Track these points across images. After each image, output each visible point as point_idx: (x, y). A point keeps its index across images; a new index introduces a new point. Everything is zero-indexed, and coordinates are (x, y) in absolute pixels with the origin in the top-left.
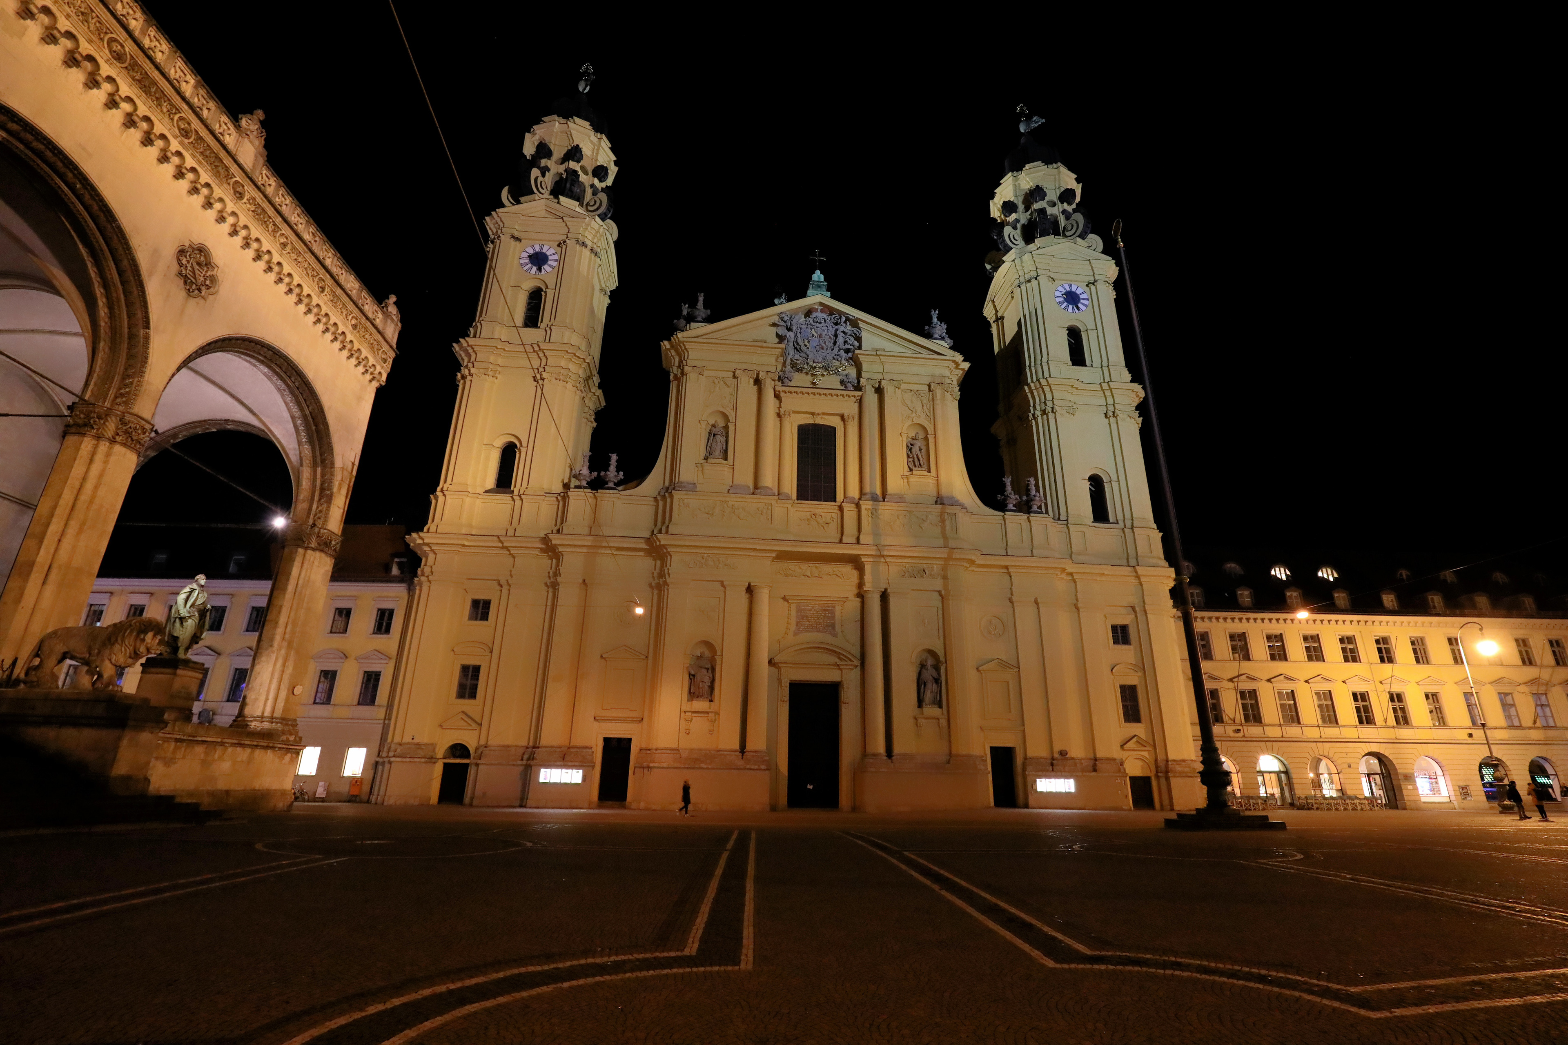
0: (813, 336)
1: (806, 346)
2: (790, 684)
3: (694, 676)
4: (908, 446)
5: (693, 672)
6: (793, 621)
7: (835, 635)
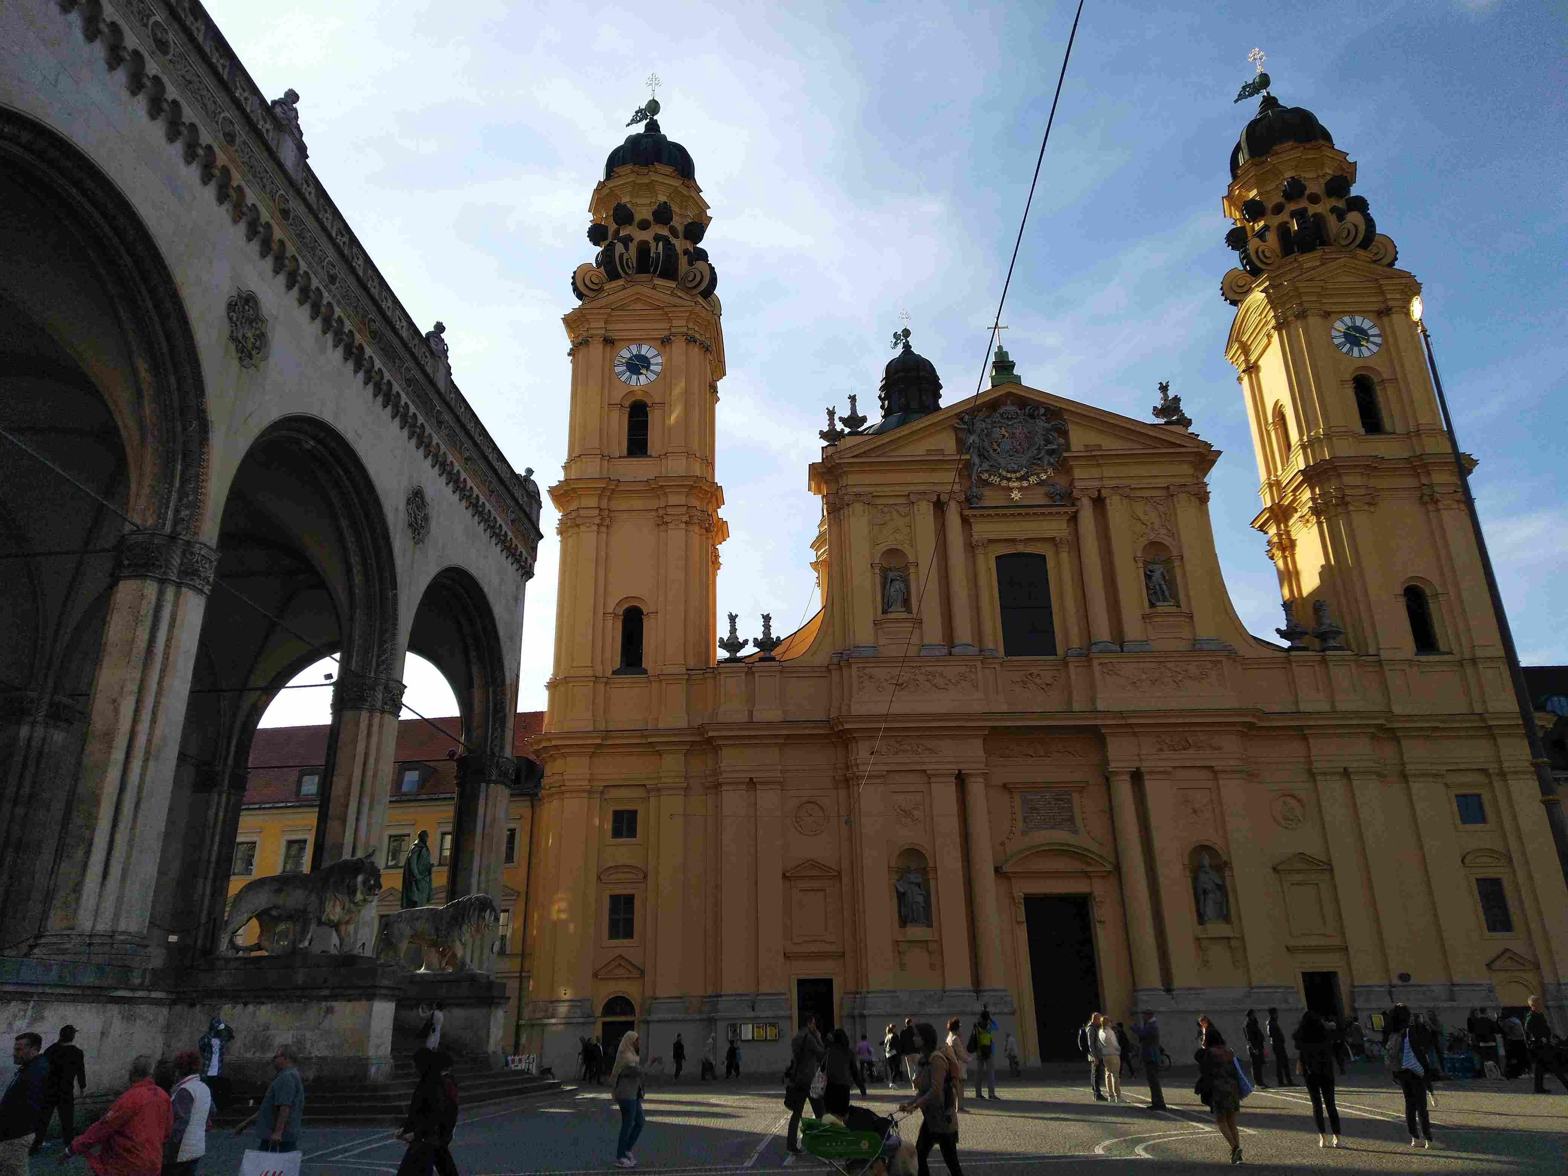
0: (1004, 436)
1: (995, 450)
2: (1025, 899)
3: (904, 894)
4: (1145, 574)
5: (901, 890)
6: (1019, 816)
7: (1076, 832)
